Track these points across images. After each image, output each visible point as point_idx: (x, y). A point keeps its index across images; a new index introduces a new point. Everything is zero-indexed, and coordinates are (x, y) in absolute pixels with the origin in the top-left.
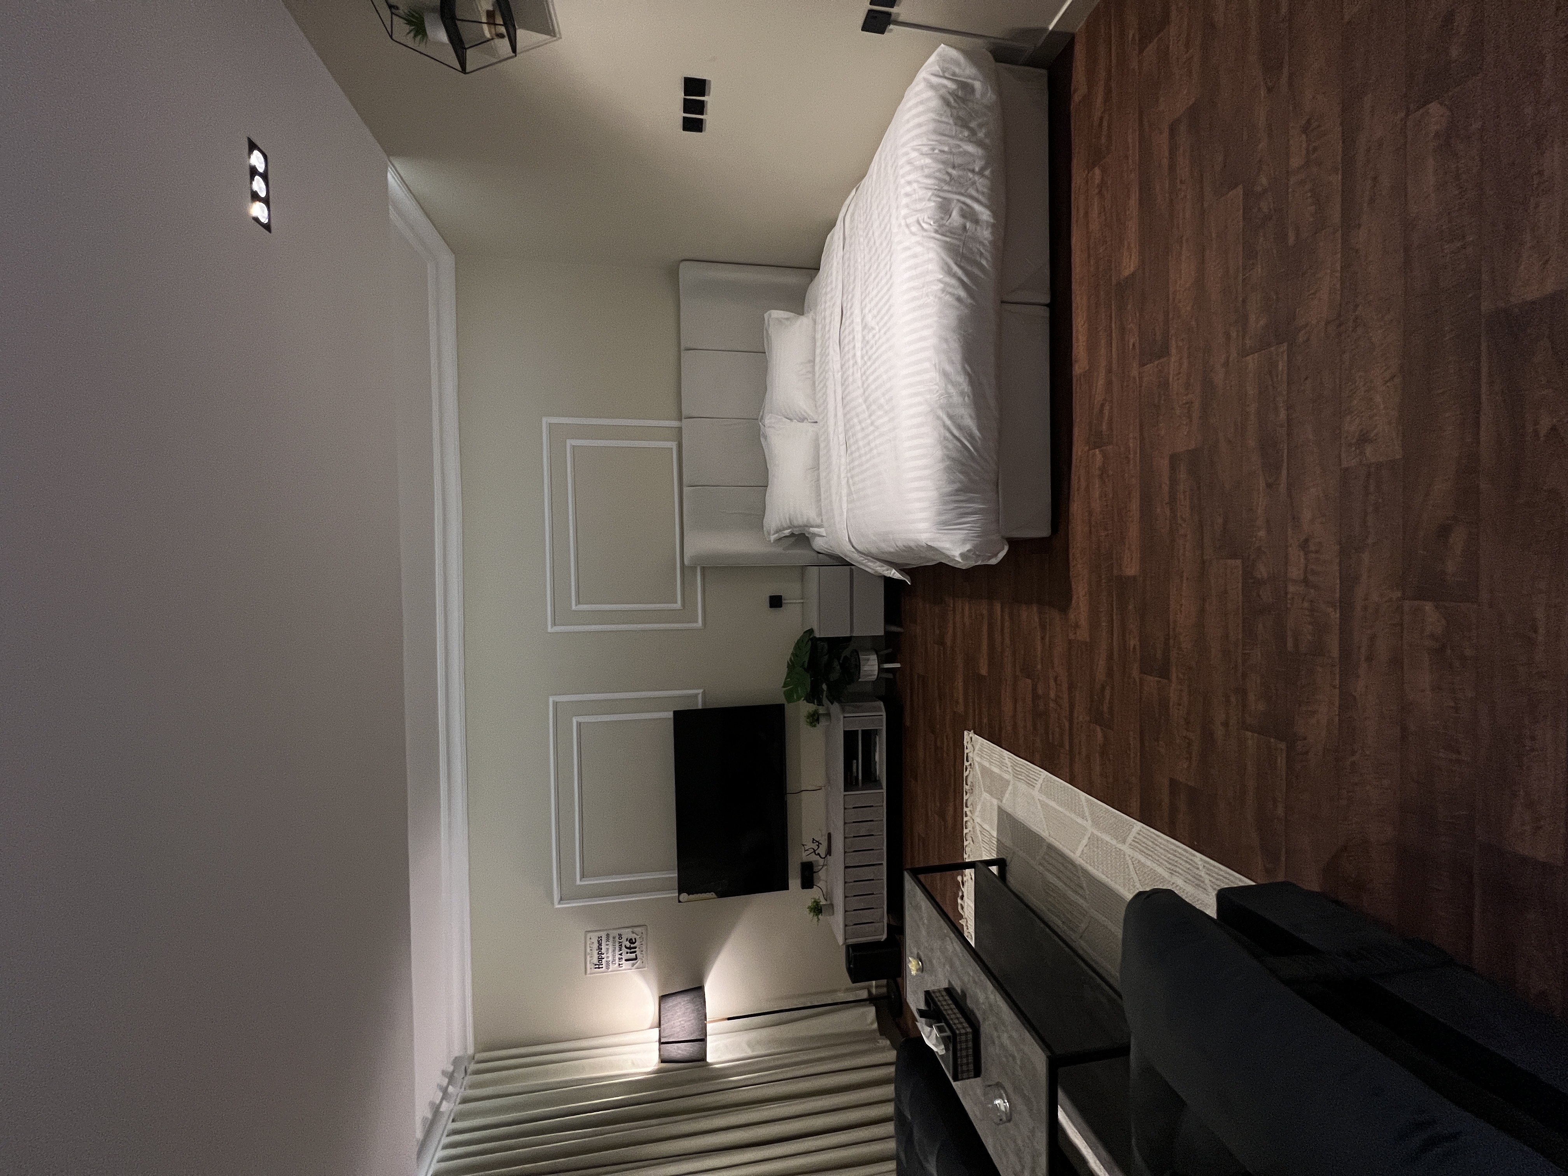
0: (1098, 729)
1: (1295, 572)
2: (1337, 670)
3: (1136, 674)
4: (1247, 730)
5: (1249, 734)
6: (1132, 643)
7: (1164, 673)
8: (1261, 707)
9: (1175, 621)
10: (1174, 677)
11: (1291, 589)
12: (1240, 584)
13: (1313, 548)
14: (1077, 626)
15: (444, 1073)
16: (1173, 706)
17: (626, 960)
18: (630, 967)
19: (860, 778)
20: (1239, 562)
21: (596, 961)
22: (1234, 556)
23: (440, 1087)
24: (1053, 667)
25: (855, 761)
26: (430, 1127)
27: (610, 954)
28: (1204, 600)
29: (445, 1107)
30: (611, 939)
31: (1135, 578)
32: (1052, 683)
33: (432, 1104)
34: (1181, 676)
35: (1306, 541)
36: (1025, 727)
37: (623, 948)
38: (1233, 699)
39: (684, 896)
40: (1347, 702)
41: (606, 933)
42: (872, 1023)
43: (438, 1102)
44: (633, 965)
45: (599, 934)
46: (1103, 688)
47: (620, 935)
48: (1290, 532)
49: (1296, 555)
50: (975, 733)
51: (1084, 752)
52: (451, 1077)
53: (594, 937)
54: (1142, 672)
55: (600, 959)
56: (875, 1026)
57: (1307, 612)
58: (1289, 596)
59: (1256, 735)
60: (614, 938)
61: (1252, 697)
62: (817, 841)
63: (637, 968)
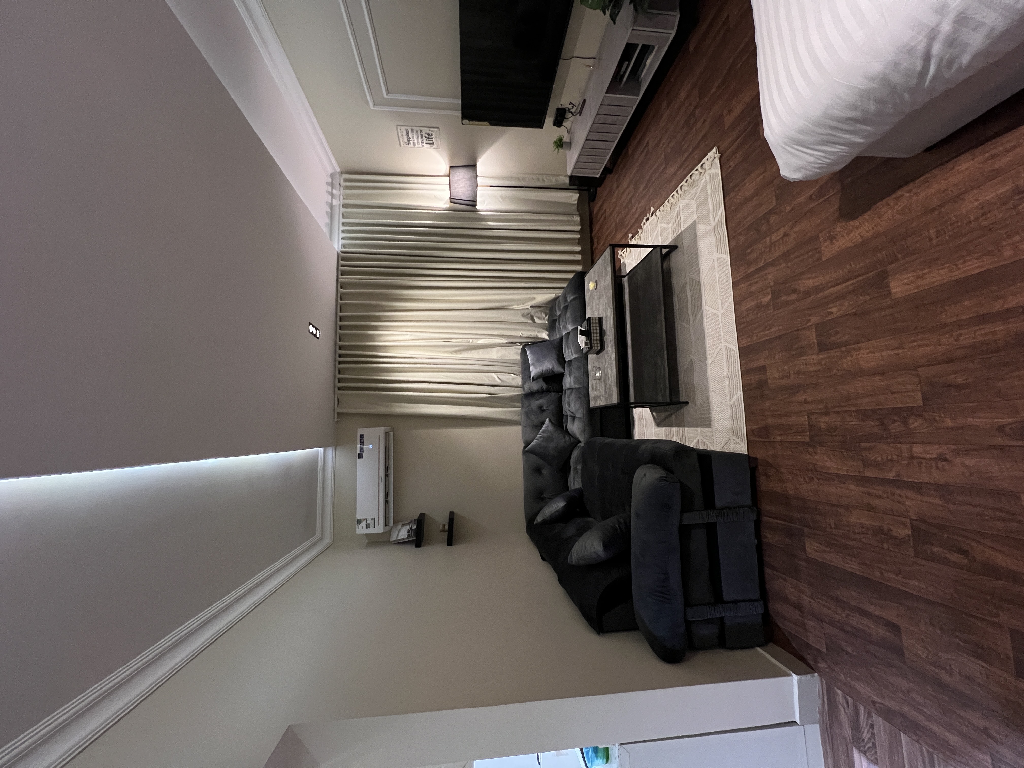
0: (770, 297)
1: (918, 450)
2: (857, 474)
3: (814, 320)
4: (808, 417)
5: (806, 418)
6: (834, 310)
7: (823, 347)
8: (823, 426)
9: (860, 349)
10: (821, 356)
11: (905, 447)
12: (901, 406)
13: (940, 464)
14: (832, 238)
15: (327, 183)
16: (804, 360)
17: (426, 144)
18: (429, 147)
19: (625, 79)
20: (920, 403)
21: (406, 140)
22: (924, 399)
23: (328, 192)
24: (792, 228)
25: (627, 63)
26: (331, 216)
27: (414, 138)
28: (883, 374)
29: (335, 202)
30: (415, 132)
31: (890, 293)
32: (781, 232)
33: (327, 203)
34: (823, 362)
35: (946, 460)
36: (745, 218)
37: (424, 137)
38: (821, 406)
39: (466, 121)
40: (842, 479)
41: (411, 128)
42: (575, 201)
43: (330, 201)
44: (431, 146)
45: (407, 128)
46: (794, 291)
47: (421, 131)
48: (953, 447)
49: (933, 451)
50: (720, 158)
51: (753, 289)
52: (332, 185)
53: (403, 129)
54: (817, 325)
55: (409, 141)
56: (576, 202)
57: (889, 458)
58: (899, 445)
59: (807, 423)
60: (417, 131)
61: (827, 419)
62: (573, 104)
63: (434, 148)
